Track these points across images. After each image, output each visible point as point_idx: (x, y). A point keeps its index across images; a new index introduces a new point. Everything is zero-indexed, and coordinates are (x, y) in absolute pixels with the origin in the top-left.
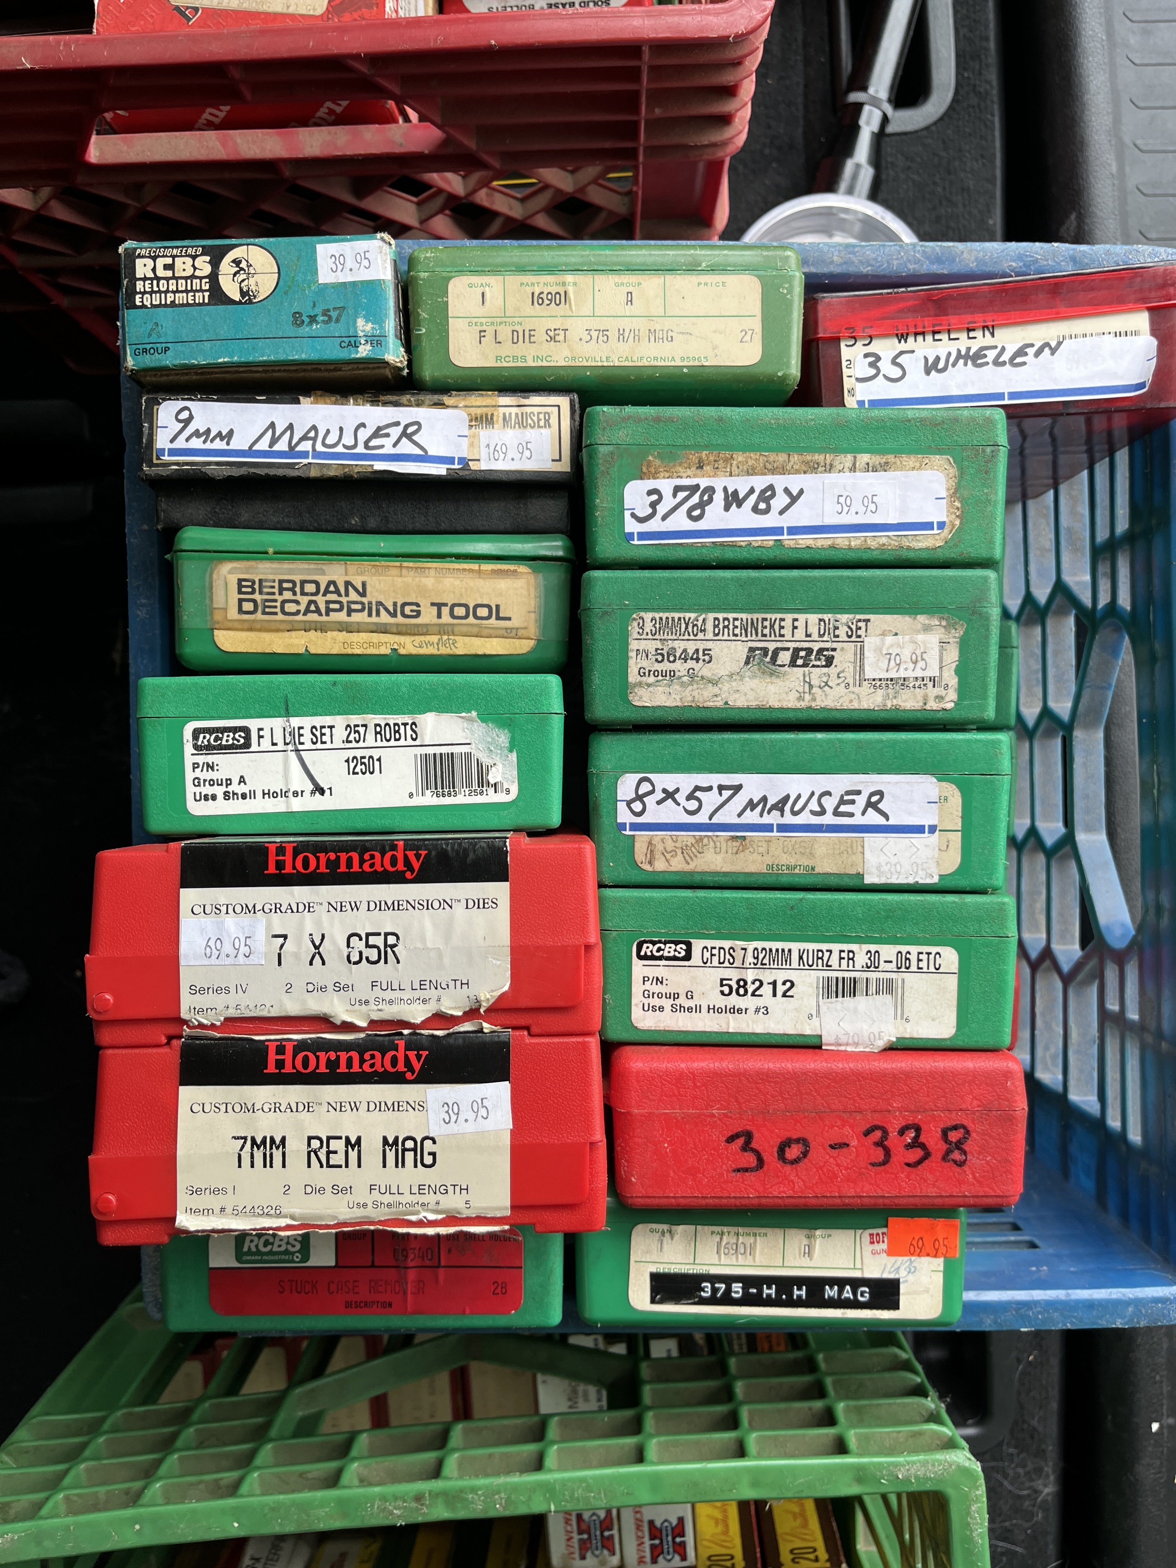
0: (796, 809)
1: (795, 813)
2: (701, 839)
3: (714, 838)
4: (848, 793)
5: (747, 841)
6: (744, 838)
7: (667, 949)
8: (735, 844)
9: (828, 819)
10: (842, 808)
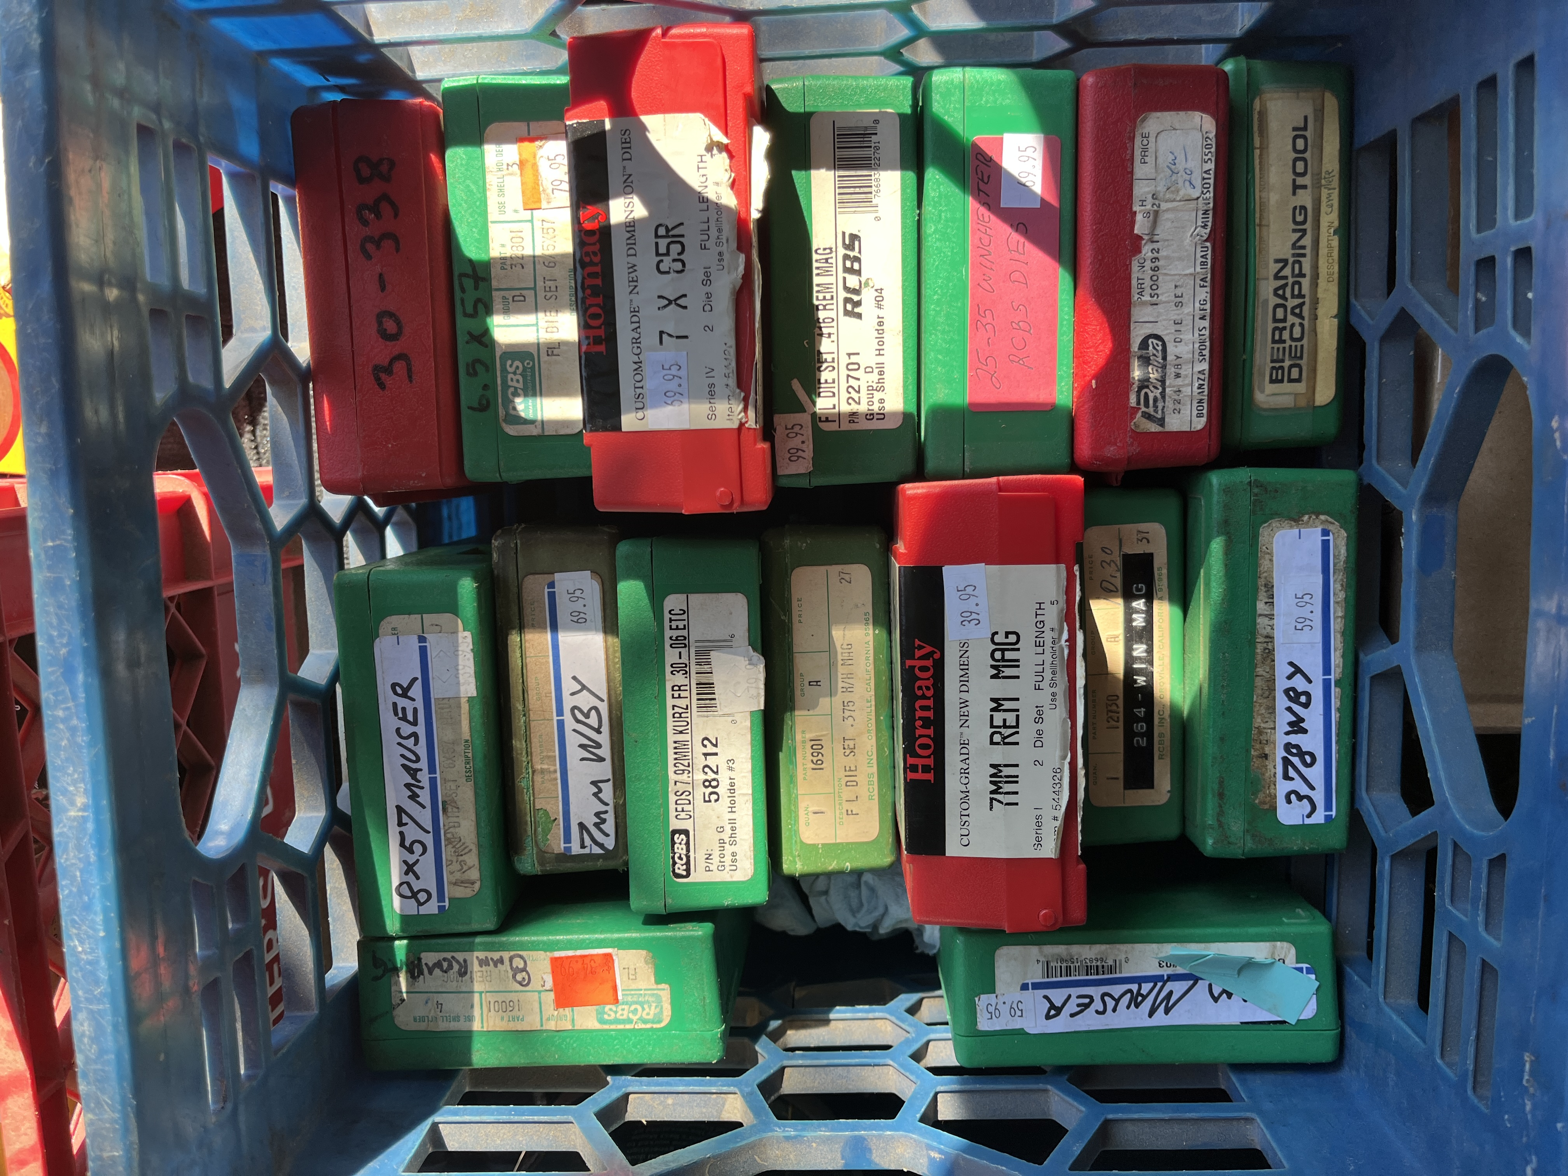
0: (414, 759)
1: (418, 760)
2: (447, 839)
3: (446, 828)
4: (396, 714)
5: (446, 799)
6: (444, 802)
7: (680, 851)
8: (450, 810)
9: (421, 730)
10: (410, 717)
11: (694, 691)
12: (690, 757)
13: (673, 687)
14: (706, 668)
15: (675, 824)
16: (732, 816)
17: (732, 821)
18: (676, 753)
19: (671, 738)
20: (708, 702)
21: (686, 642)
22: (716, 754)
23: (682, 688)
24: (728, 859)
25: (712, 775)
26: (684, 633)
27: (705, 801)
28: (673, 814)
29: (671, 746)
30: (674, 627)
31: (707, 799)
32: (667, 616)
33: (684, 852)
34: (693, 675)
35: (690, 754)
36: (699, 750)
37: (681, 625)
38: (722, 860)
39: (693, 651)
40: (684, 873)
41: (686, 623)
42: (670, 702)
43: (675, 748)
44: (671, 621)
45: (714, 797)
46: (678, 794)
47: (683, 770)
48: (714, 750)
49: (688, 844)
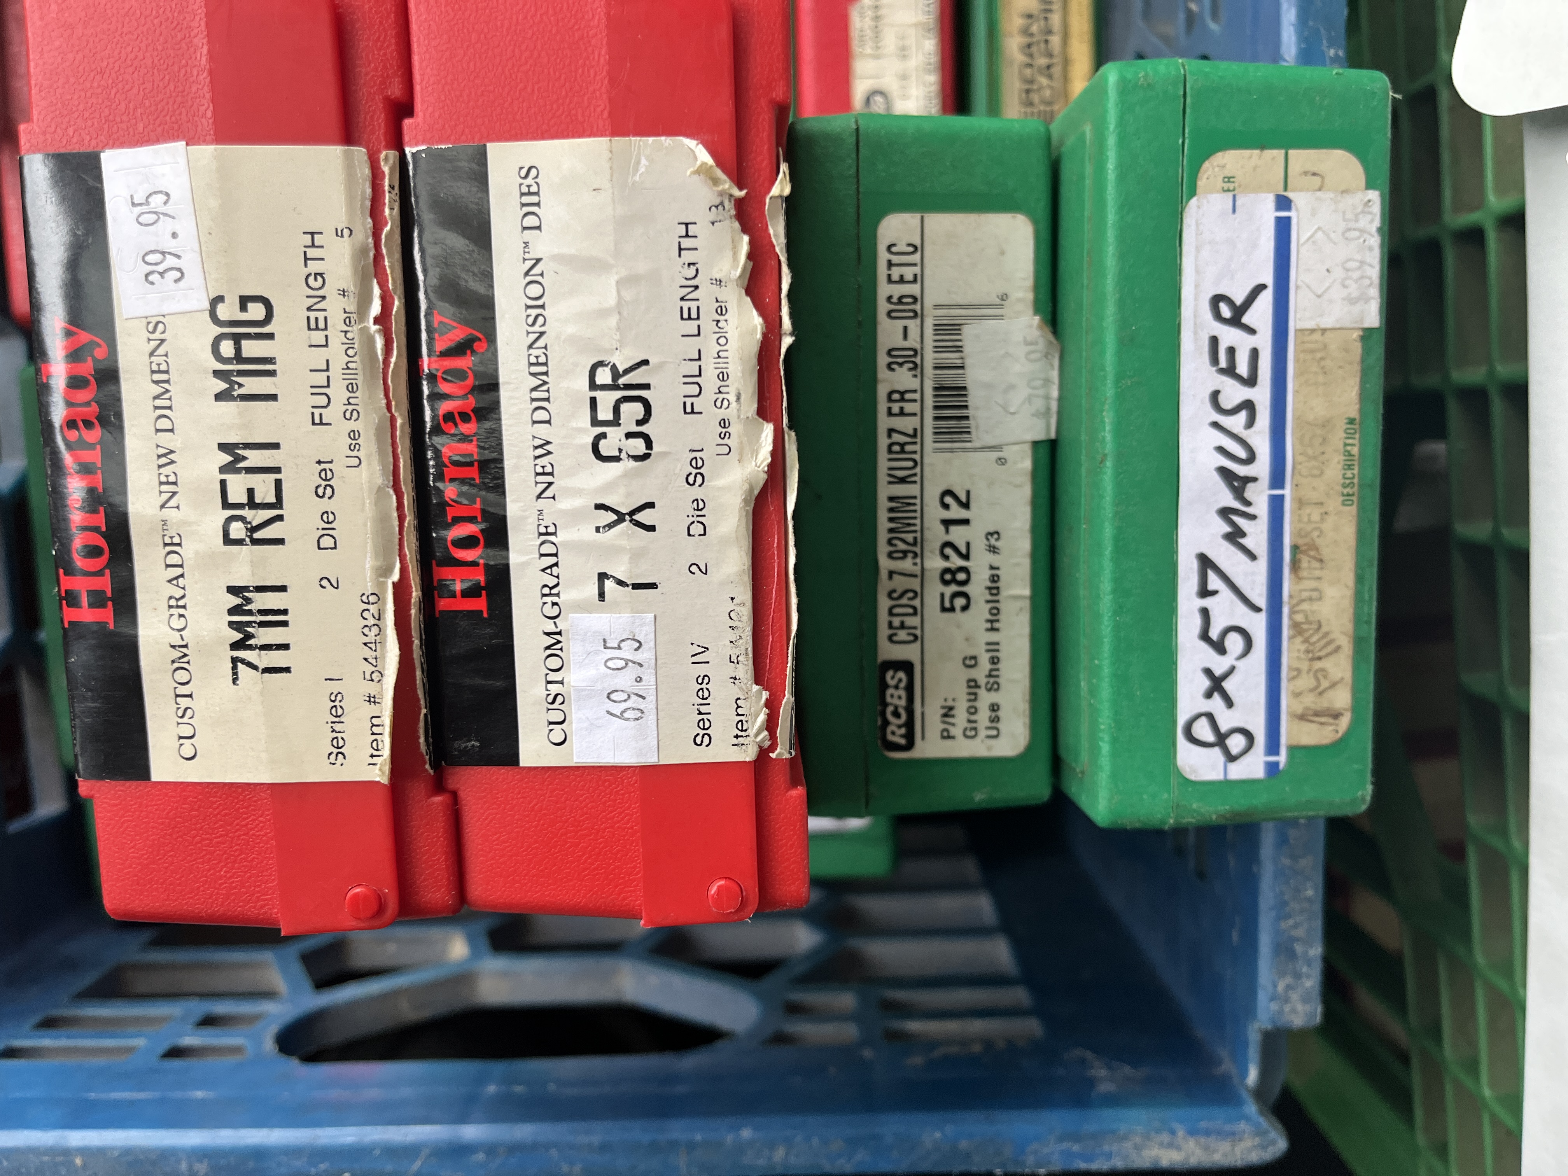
11: (929, 402)
12: (918, 528)
13: (890, 394)
14: (951, 358)
15: (888, 651)
16: (993, 637)
17: (993, 647)
18: (891, 520)
19: (885, 490)
20: (953, 423)
21: (918, 307)
22: (966, 522)
23: (908, 396)
24: (983, 716)
25: (957, 562)
26: (915, 289)
27: (944, 609)
28: (883, 631)
29: (883, 505)
30: (896, 277)
31: (947, 604)
32: (883, 256)
33: (903, 703)
34: (929, 371)
35: (918, 522)
36: (934, 513)
37: (908, 272)
38: (973, 718)
39: (929, 323)
40: (903, 741)
41: (917, 270)
42: (884, 422)
43: (891, 510)
44: (890, 264)
45: (960, 602)
46: (895, 595)
47: (905, 553)
48: (962, 514)
49: (910, 689)
